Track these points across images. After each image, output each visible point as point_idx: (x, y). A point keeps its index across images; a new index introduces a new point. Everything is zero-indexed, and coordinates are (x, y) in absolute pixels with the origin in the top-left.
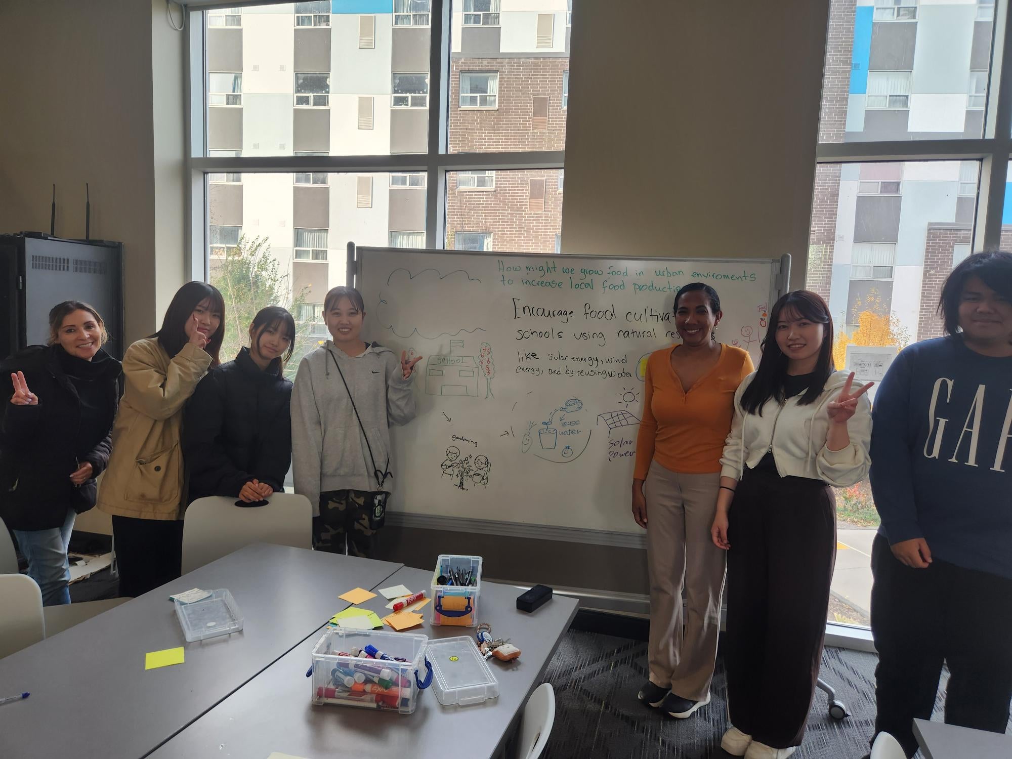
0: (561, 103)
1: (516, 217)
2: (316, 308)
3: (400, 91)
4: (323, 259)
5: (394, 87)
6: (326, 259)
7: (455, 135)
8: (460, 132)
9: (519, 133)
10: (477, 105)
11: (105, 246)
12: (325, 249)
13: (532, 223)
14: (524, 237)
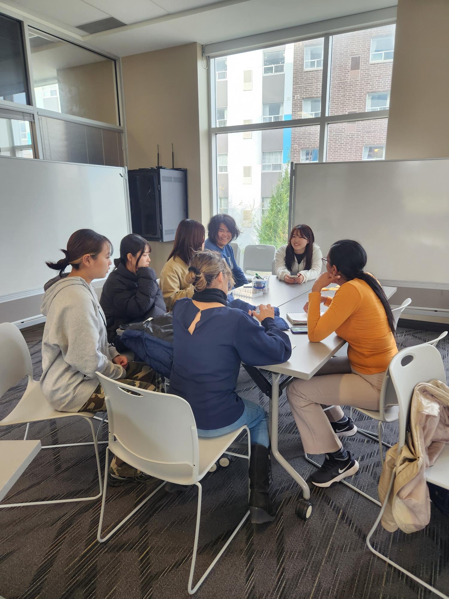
0: (369, 59)
1: (339, 136)
2: (222, 200)
3: (268, 64)
4: (225, 171)
5: (265, 61)
6: (227, 171)
7: (301, 88)
8: (304, 86)
9: (341, 82)
10: (315, 67)
11: (182, 171)
12: (226, 165)
13: (348, 140)
14: (343, 149)
